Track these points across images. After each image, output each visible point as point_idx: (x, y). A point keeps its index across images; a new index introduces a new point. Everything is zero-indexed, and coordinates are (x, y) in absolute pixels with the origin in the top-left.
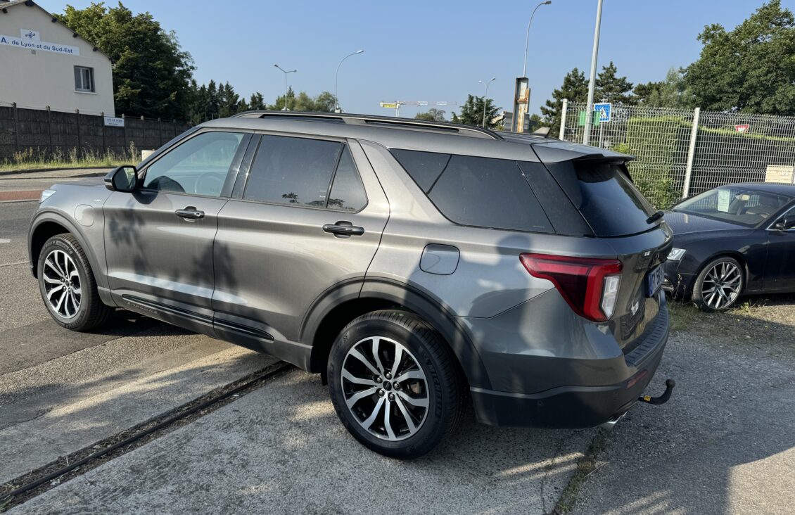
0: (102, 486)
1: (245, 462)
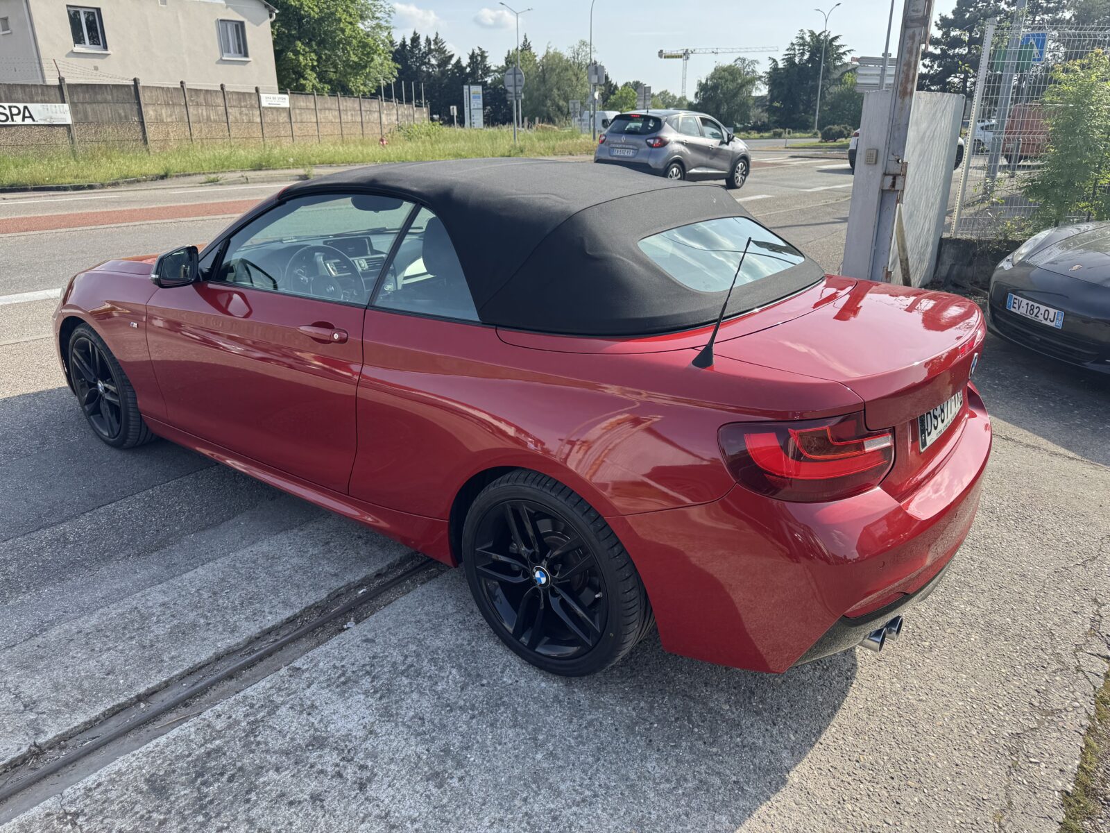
1: (366, 774)
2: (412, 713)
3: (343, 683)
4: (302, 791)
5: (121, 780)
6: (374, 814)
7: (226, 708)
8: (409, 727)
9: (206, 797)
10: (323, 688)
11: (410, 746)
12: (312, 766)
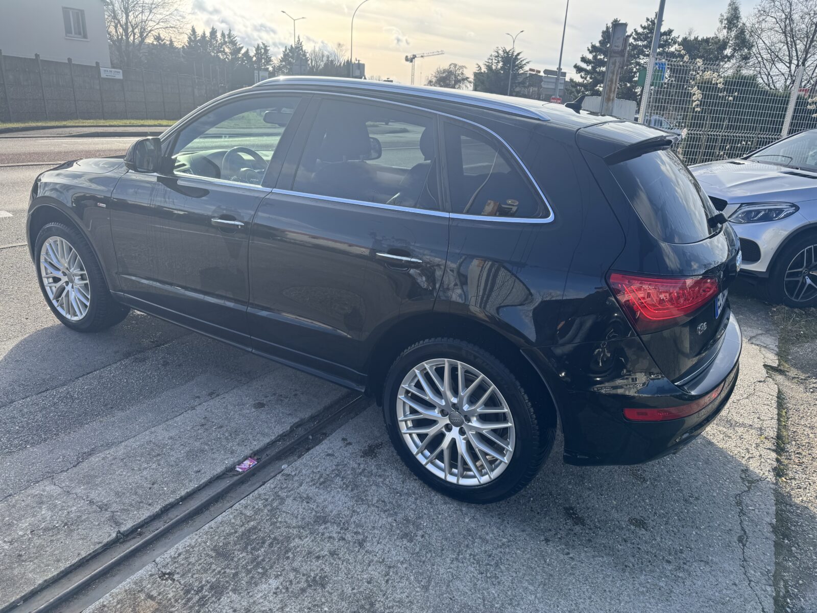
0: (182, 582)
1: (360, 537)
2: (375, 499)
3: (324, 483)
4: (322, 550)
5: (194, 551)
6: (375, 560)
7: (249, 502)
8: (378, 507)
9: (258, 557)
10: (311, 486)
11: (383, 518)
12: (323, 534)
